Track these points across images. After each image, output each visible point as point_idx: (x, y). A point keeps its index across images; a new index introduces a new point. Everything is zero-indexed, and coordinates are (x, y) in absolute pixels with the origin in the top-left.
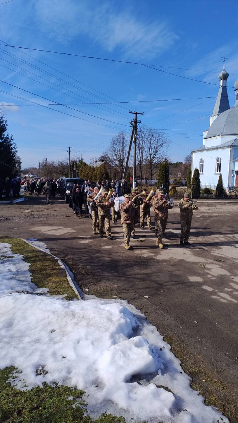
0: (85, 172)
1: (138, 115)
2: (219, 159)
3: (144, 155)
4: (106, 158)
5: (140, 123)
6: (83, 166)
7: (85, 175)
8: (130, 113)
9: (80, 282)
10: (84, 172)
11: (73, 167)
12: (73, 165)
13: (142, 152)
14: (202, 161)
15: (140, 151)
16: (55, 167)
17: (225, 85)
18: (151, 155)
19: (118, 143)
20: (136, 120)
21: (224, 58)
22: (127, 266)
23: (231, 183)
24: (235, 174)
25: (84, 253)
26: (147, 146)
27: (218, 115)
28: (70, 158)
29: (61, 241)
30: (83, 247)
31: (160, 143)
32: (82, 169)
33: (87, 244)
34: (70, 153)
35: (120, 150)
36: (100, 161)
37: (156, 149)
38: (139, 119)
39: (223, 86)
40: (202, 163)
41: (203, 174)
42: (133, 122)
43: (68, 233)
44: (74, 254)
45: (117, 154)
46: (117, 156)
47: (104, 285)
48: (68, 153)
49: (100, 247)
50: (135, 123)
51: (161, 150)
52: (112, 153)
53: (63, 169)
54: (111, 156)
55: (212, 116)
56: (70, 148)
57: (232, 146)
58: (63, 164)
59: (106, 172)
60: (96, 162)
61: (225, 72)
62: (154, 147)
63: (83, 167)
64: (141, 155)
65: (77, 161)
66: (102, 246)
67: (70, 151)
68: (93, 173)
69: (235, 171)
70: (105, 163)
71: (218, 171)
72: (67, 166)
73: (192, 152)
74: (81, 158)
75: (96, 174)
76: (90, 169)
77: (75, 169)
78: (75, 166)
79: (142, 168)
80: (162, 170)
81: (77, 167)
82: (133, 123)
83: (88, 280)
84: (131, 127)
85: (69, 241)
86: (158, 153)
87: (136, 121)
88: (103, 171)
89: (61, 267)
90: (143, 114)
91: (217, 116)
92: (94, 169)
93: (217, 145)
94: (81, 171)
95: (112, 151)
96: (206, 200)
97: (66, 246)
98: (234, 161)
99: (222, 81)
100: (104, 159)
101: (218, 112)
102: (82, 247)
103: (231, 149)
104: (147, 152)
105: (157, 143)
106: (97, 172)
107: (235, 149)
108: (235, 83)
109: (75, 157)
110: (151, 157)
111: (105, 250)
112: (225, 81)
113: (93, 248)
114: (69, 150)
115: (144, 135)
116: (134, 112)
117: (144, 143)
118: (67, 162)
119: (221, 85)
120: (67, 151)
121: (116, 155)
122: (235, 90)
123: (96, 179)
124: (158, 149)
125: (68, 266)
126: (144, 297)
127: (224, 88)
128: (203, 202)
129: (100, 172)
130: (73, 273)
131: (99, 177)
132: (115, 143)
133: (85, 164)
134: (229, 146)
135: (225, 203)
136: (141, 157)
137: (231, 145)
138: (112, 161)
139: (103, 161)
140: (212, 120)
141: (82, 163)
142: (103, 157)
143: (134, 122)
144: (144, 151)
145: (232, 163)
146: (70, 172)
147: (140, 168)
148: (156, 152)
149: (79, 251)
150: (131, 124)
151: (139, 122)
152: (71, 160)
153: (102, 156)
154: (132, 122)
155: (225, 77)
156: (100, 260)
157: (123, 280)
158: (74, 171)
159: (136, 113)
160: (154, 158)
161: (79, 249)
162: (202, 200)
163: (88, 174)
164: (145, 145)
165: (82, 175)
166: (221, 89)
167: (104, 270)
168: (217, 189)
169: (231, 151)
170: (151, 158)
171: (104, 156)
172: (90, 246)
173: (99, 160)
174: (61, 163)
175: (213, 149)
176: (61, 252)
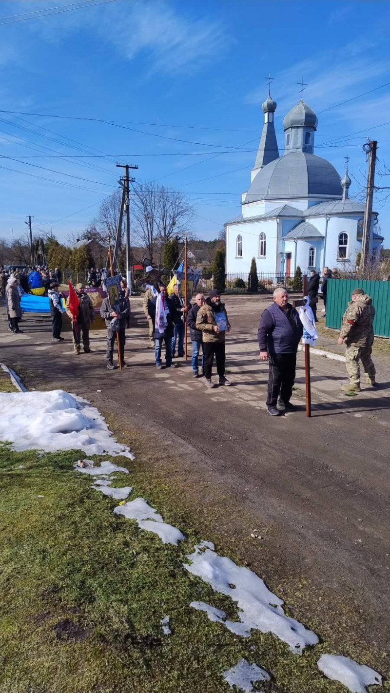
0: (57, 257)
1: (129, 169)
2: (262, 236)
3: (154, 229)
4: (95, 234)
5: (134, 181)
6: (53, 247)
7: (56, 261)
8: (117, 166)
9: (27, 384)
10: (55, 257)
11: (37, 250)
12: (38, 245)
13: (150, 224)
14: (239, 238)
15: (148, 223)
16: (7, 249)
17: (272, 122)
18: (165, 229)
19: (112, 209)
20: (127, 177)
21: (270, 79)
22: (88, 369)
23: (280, 271)
24: (285, 258)
25: (38, 359)
26: (158, 215)
27: (262, 167)
28: (31, 234)
29: (9, 349)
30: (38, 353)
31: (180, 210)
32: (51, 252)
33: (45, 350)
34: (30, 225)
35: (115, 221)
36: (85, 238)
37: (173, 219)
38: (131, 176)
39: (268, 122)
40: (240, 242)
41: (242, 258)
42: (123, 180)
43: (20, 340)
44: (24, 361)
45: (111, 227)
46: (112, 230)
47: (54, 384)
48: (28, 226)
49: (60, 353)
50: (126, 182)
51: (181, 221)
52: (102, 227)
53: (21, 251)
54: (102, 230)
55: (255, 168)
56: (30, 217)
57: (280, 216)
58: (20, 244)
59: (89, 257)
60: (78, 240)
61: (270, 101)
62: (171, 216)
63: (53, 250)
64: (149, 230)
65: (45, 238)
66: (64, 352)
67: (30, 223)
68: (69, 258)
69: (285, 255)
70: (91, 242)
71: (262, 254)
72: (26, 247)
73: (226, 225)
74: (50, 233)
75: (74, 260)
76: (65, 253)
77: (40, 252)
78: (40, 247)
79: (152, 251)
80: (168, 253)
81: (43, 249)
82: (123, 182)
83: (37, 382)
84: (120, 187)
85: (20, 348)
86: (177, 225)
87: (127, 179)
88: (84, 255)
89: (5, 371)
90: (137, 168)
91: (261, 169)
92: (70, 253)
93: (260, 215)
94: (51, 256)
95: (101, 222)
96: (233, 296)
97: (15, 353)
98: (283, 239)
99: (266, 115)
100: (91, 236)
101: (262, 164)
102: (36, 353)
103: (278, 220)
104: (158, 224)
105: (174, 210)
106: (75, 258)
107: (283, 221)
108: (285, 118)
109: (40, 233)
110: (165, 231)
111: (66, 356)
112: (271, 114)
113: (50, 354)
114: (28, 221)
115: (153, 197)
116: (123, 165)
117: (153, 210)
118: (27, 240)
119: (266, 121)
120: (26, 222)
121: (109, 229)
122: (285, 130)
123: (74, 268)
124: (177, 219)
125: (15, 371)
126: (96, 391)
127: (271, 125)
128: (227, 299)
129: (80, 257)
130: (20, 377)
131: (79, 265)
132: (107, 209)
133: (57, 244)
134: (275, 216)
135: (258, 299)
136: (150, 231)
137: (277, 215)
138: (103, 239)
139: (89, 239)
140: (254, 174)
141: (53, 242)
142: (90, 233)
143: (125, 180)
144: (154, 223)
145: (281, 241)
146: (33, 257)
147: (149, 249)
148: (174, 224)
149: (32, 357)
150: (120, 183)
151: (132, 181)
152: (33, 237)
153: (88, 231)
154: (121, 180)
155: (271, 109)
156: (57, 365)
157: (79, 380)
158: (39, 256)
159: (127, 167)
160: (170, 233)
161: (32, 355)
162: (228, 296)
163: (62, 260)
164: (155, 212)
165: (52, 262)
166: (266, 126)
167: (59, 373)
168: (249, 279)
169: (278, 224)
170: (165, 233)
171: (91, 231)
172: (48, 353)
173: (83, 238)
174: (17, 242)
175: (253, 220)
176: (8, 359)
